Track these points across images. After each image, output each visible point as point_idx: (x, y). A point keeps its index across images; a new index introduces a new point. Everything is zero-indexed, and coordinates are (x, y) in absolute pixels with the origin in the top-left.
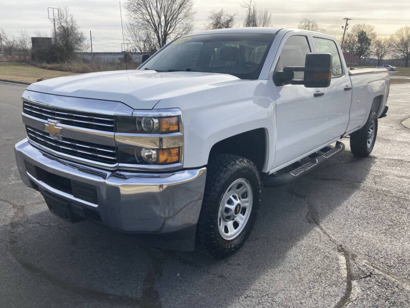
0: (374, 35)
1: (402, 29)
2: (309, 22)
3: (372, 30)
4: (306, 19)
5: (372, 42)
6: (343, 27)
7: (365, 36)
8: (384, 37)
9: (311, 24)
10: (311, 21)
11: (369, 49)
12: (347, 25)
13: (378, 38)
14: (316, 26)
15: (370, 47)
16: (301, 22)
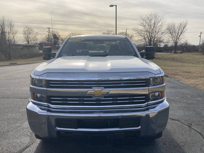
0: (59, 36)
1: (70, 34)
2: (29, 28)
3: (58, 33)
4: (27, 27)
5: (59, 39)
6: (48, 32)
7: (56, 36)
8: (64, 37)
9: (30, 29)
10: (30, 28)
11: (59, 42)
12: (49, 31)
13: (61, 37)
14: (33, 30)
15: (59, 41)
16: (25, 28)
